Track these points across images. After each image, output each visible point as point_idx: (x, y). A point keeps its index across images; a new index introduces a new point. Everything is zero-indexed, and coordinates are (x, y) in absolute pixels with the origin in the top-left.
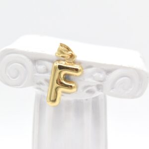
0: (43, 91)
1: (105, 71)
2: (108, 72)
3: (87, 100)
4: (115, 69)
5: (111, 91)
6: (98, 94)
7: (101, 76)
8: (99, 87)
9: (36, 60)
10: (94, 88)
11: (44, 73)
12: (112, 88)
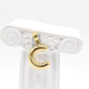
0: (26, 48)
1: (60, 39)
2: (61, 39)
3: (49, 54)
4: (65, 38)
5: (63, 50)
6: (55, 51)
7: (57, 42)
8: (56, 47)
9: (23, 32)
10: (53, 48)
11: (27, 39)
12: (63, 48)
